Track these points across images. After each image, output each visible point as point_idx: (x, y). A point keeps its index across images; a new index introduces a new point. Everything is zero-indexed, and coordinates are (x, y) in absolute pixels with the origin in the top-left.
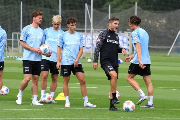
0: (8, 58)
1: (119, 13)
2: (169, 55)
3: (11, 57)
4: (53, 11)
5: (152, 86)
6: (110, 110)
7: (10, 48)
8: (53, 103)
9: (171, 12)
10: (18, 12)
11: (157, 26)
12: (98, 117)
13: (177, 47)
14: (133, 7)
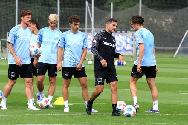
0: (2, 59)
1: (122, 11)
2: (176, 56)
3: (5, 58)
4: (51, 9)
5: (157, 90)
6: (112, 115)
7: (4, 48)
8: (51, 108)
9: (178, 10)
10: (13, 10)
11: (163, 25)
12: (99, 123)
13: (185, 48)
14: (137, 5)
